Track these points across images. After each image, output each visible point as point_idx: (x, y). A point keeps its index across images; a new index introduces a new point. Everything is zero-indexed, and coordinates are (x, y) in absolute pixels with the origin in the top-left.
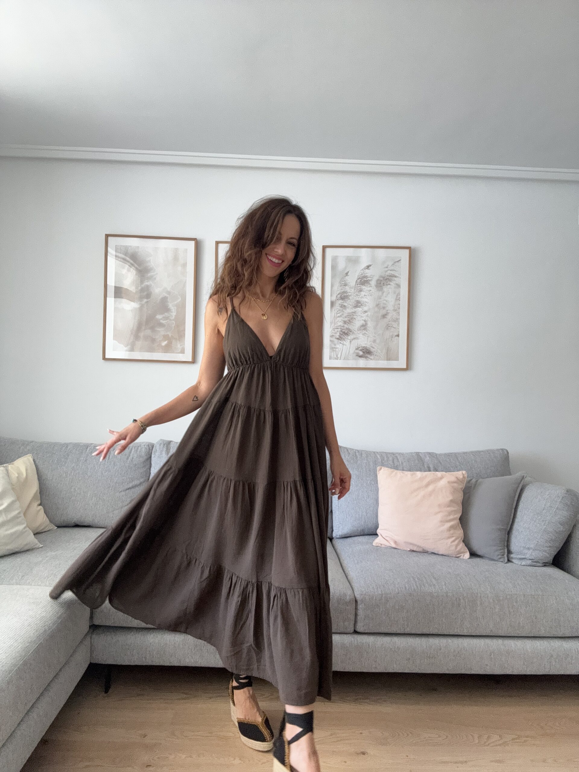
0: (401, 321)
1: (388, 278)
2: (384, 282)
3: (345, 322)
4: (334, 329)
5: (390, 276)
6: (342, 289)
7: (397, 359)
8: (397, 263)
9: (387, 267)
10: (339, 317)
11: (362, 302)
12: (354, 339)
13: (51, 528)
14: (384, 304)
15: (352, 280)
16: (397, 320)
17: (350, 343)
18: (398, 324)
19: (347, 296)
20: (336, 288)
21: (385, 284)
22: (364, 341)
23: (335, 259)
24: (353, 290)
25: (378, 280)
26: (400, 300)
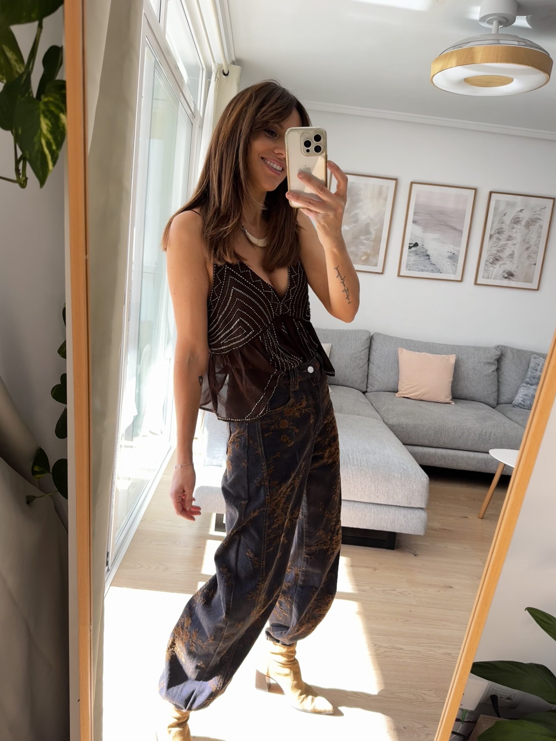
0: (539, 253)
1: (535, 221)
2: (531, 223)
3: (498, 251)
4: (489, 256)
5: (537, 219)
6: (499, 226)
7: (531, 281)
8: (543, 209)
9: (535, 212)
10: (494, 247)
11: (513, 237)
12: (503, 264)
14: (529, 239)
15: (508, 220)
16: (536, 253)
17: (500, 267)
18: (537, 256)
19: (502, 231)
20: (495, 224)
21: (532, 225)
22: (509, 266)
23: (498, 202)
24: (507, 228)
25: (527, 221)
26: (540, 238)
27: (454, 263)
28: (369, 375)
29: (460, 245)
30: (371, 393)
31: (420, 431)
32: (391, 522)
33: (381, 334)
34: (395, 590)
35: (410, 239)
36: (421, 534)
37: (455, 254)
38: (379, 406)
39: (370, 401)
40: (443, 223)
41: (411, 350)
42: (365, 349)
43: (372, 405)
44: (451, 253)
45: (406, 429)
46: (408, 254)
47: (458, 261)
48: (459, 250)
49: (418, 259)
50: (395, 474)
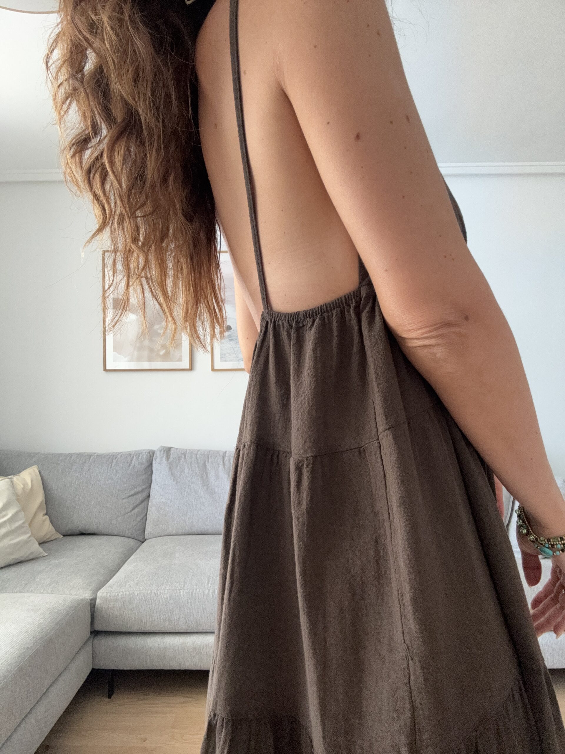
13: (57, 537)
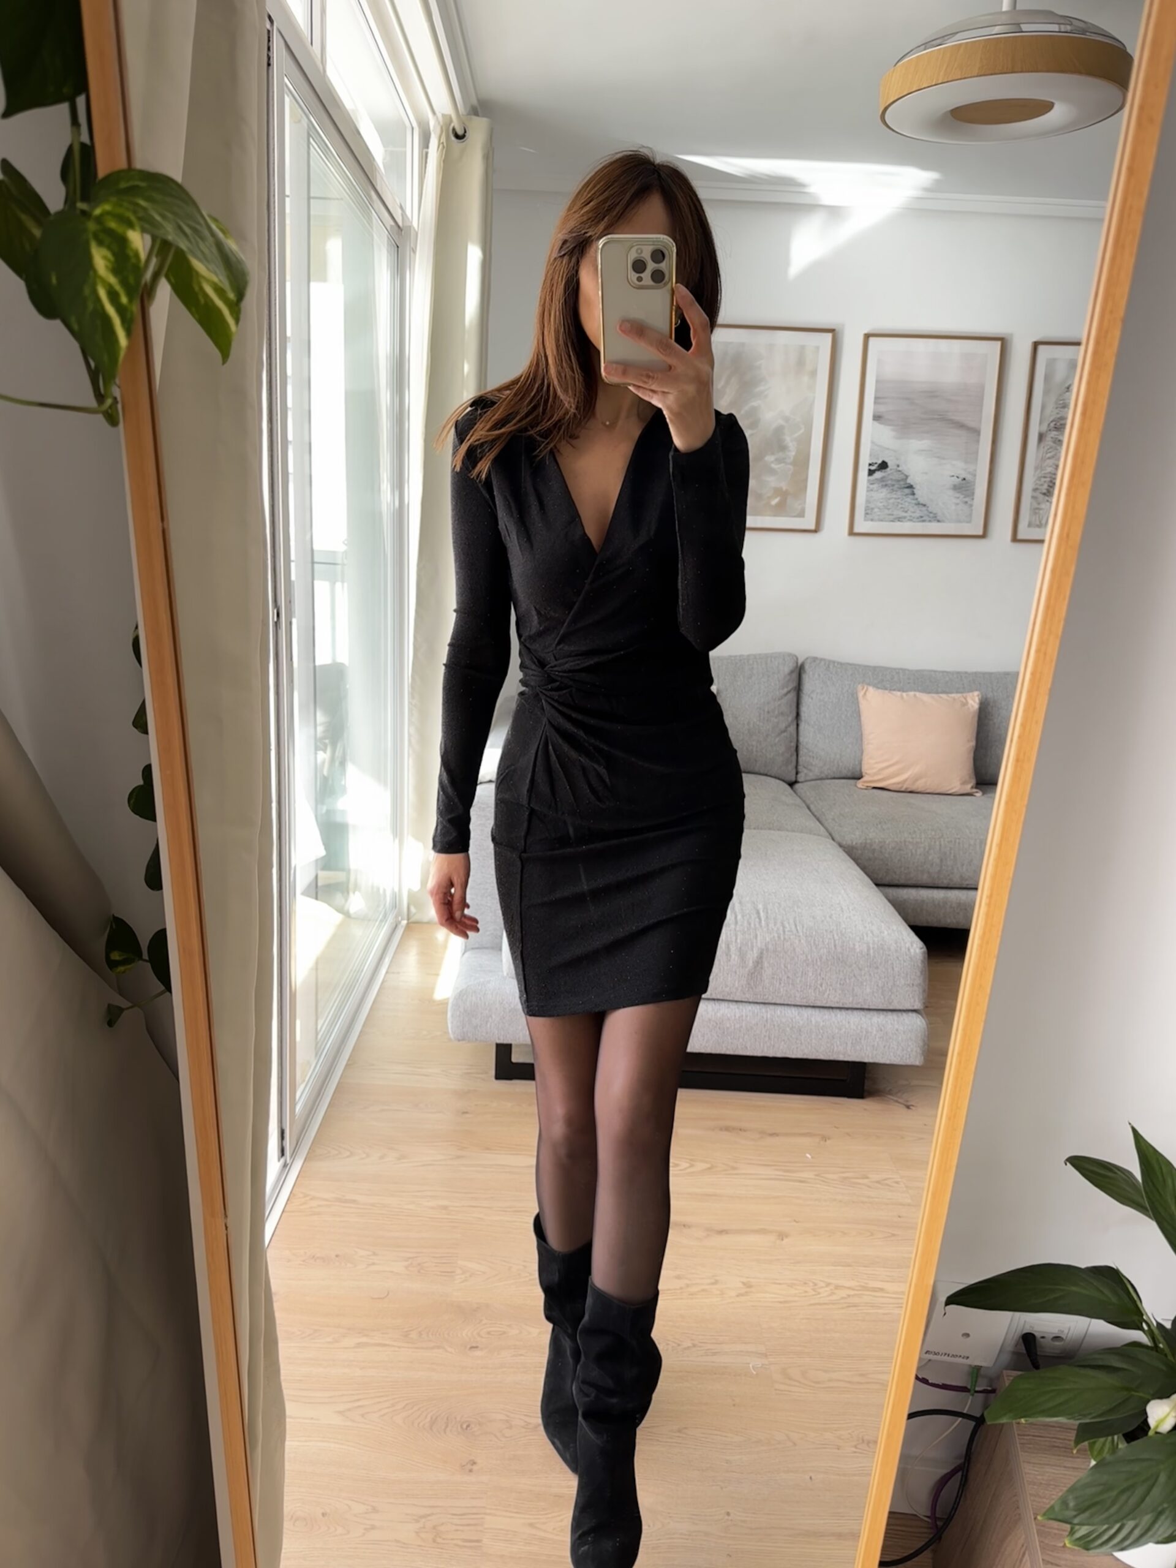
4: (1039, 478)
6: (1058, 413)
10: (1049, 458)
20: (1048, 411)
23: (1051, 363)
27: (966, 499)
28: (801, 747)
29: (976, 459)
30: (806, 783)
31: (910, 855)
32: (854, 1042)
33: (822, 660)
34: (867, 1178)
35: (871, 455)
36: (917, 1063)
37: (967, 479)
38: (823, 810)
39: (804, 801)
40: (936, 417)
41: (886, 689)
42: (789, 692)
43: (809, 808)
44: (958, 477)
45: (881, 852)
46: (868, 487)
47: (973, 494)
48: (975, 470)
49: (889, 496)
50: (854, 945)
